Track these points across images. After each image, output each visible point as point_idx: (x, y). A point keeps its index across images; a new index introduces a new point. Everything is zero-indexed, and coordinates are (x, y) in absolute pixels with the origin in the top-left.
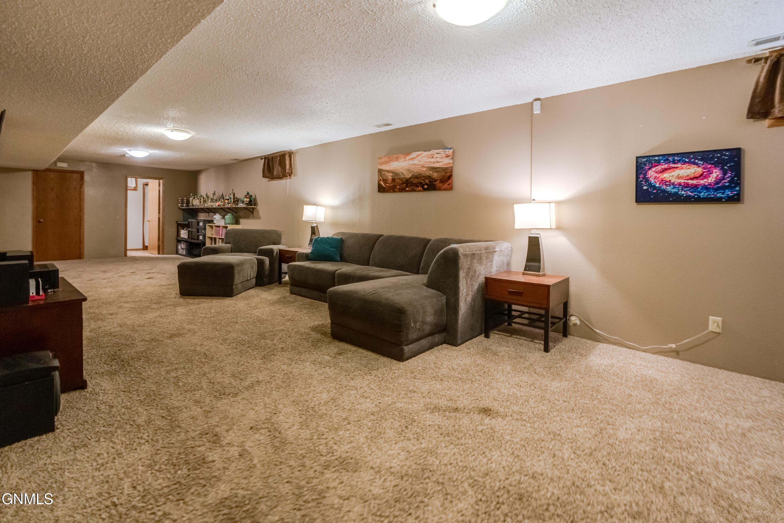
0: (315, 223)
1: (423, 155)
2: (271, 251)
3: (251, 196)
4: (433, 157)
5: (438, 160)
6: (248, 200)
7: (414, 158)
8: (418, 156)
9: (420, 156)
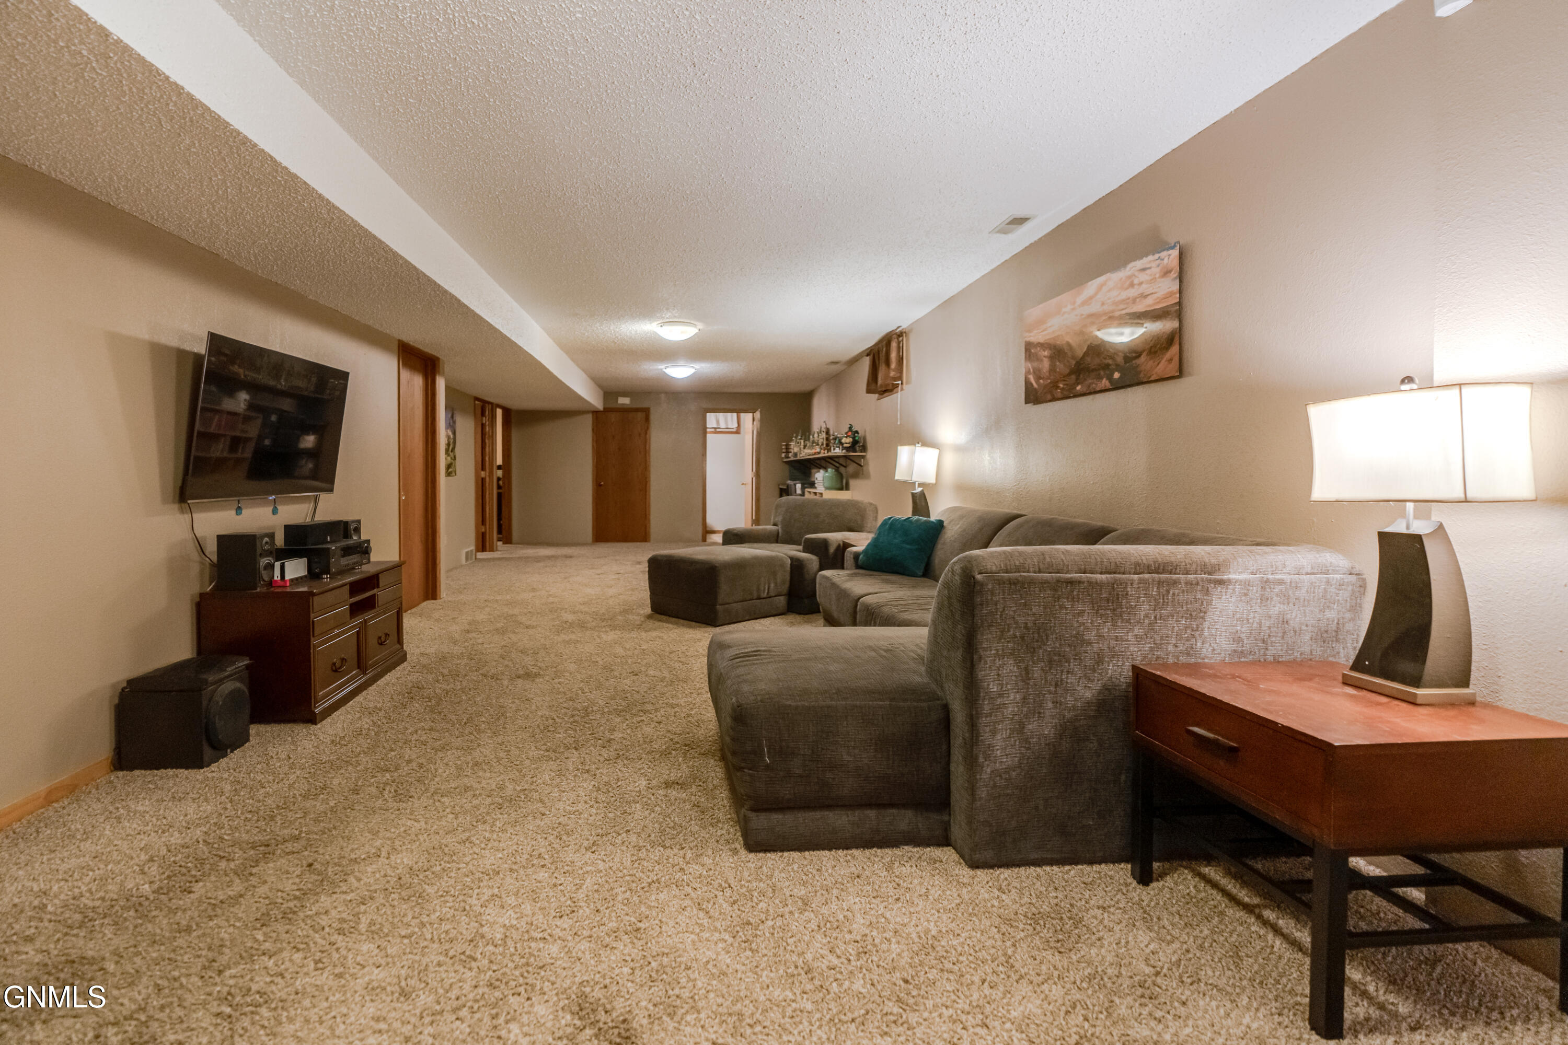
0: (920, 485)
1: (1111, 284)
2: (825, 543)
3: (857, 432)
4: (1132, 285)
5: (1145, 288)
6: (850, 440)
7: (1091, 298)
8: (1100, 288)
9: (1105, 289)
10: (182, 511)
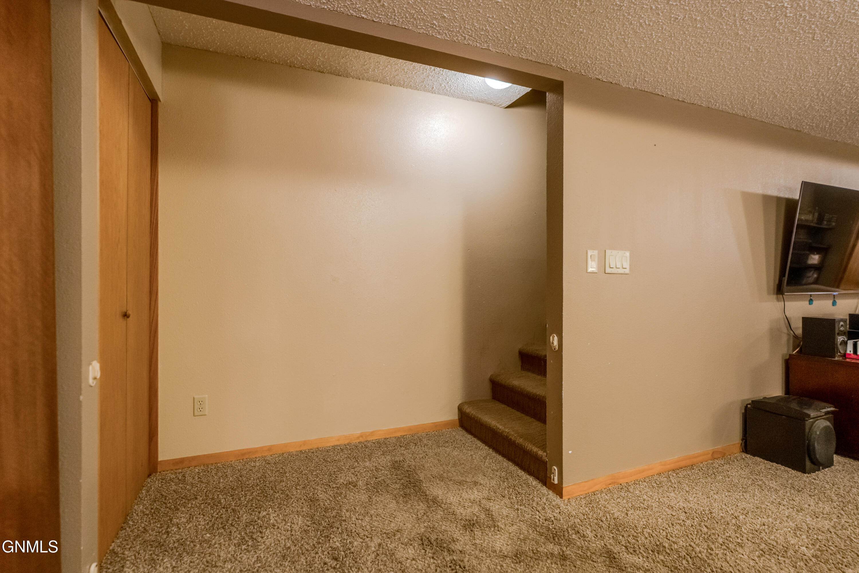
10: (778, 300)
